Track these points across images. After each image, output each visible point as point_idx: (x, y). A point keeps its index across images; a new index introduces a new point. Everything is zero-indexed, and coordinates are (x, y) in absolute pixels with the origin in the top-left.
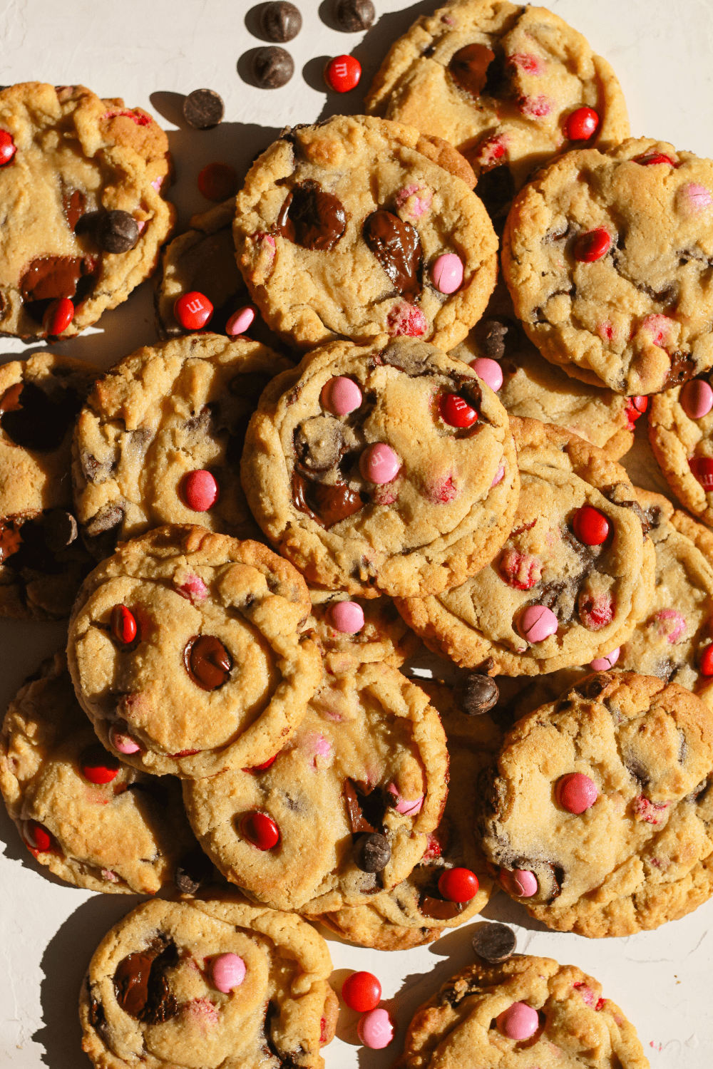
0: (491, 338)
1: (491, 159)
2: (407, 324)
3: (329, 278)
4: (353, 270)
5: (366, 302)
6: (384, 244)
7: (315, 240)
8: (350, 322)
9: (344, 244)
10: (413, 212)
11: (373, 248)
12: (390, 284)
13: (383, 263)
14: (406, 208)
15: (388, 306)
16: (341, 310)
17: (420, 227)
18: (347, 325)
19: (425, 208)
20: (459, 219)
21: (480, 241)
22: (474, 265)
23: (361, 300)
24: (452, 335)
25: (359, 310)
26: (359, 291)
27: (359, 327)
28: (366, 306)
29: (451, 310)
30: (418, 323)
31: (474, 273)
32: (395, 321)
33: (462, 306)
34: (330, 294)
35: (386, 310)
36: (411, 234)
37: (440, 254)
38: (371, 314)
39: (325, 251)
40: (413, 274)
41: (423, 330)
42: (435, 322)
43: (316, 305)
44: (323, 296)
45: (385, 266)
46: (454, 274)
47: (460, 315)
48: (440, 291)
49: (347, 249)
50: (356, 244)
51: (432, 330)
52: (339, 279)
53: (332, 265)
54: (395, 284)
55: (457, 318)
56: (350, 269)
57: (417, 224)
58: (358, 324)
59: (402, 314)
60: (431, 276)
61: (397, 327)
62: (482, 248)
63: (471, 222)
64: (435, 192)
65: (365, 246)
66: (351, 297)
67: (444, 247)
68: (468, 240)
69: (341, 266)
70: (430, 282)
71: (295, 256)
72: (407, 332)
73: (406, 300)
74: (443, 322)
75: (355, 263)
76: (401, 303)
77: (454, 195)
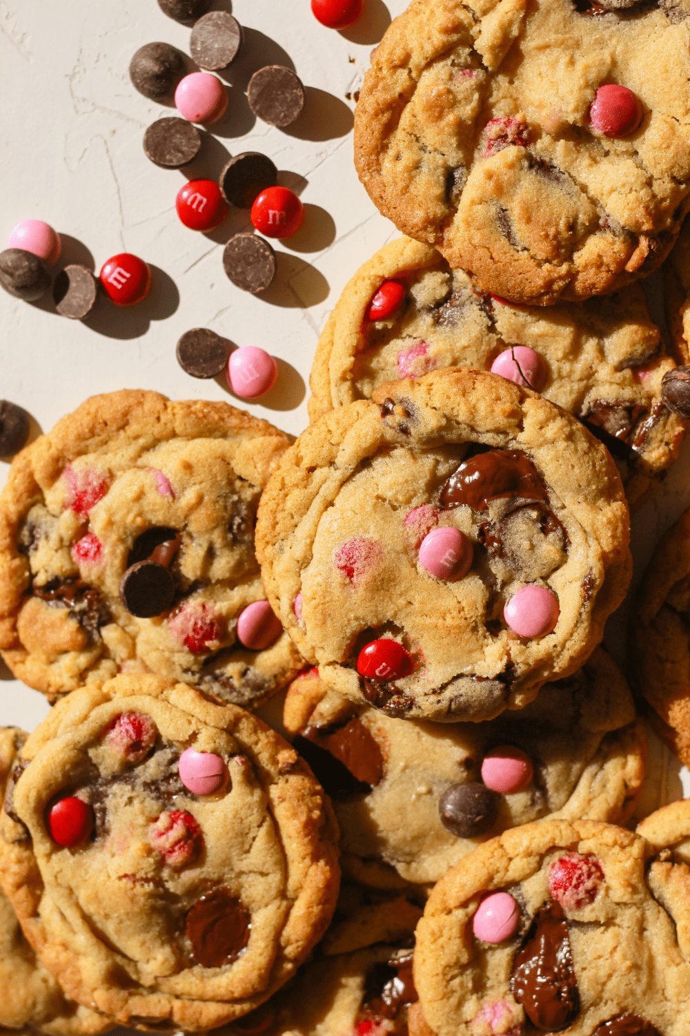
0: (478, 814)
1: (378, 1024)
2: (574, 882)
3: (644, 980)
4: (610, 976)
5: (612, 930)
6: (559, 991)
7: (639, 1032)
8: (643, 914)
9: (606, 1011)
10: (505, 1012)
11: (574, 993)
12: (573, 937)
13: (570, 969)
14: (512, 1021)
15: (587, 914)
16: (646, 933)
17: (504, 988)
18: (648, 913)
19: (488, 1010)
20: (453, 978)
21: (441, 941)
22: (459, 914)
23: (617, 935)
24: (525, 843)
25: (625, 924)
26: (615, 948)
27: (635, 904)
28: (614, 925)
29: (512, 874)
30: (560, 874)
31: (464, 905)
32: (587, 892)
33: (498, 872)
34: (651, 959)
35: (593, 910)
36: (519, 985)
37: (496, 946)
38: (613, 913)
39: (633, 1013)
40: (540, 937)
41: (558, 865)
42: (539, 867)
43: (674, 952)
44: (660, 961)
45: (569, 963)
46: (489, 913)
47: (505, 860)
48: (516, 901)
49: (606, 1003)
50: (592, 1005)
51: (547, 859)
52: (631, 974)
53: (632, 993)
54: (567, 935)
55: (511, 859)
56: (614, 980)
57: (505, 993)
58: (634, 908)
59: (576, 897)
60: (519, 925)
61: (589, 884)
62: (441, 931)
63: (440, 969)
64: (467, 1023)
65: (583, 998)
66: (628, 945)
67: (485, 951)
68: (453, 948)
69: (623, 987)
70: (524, 919)
71: (672, 1024)
72: (579, 872)
73: (561, 911)
74: (529, 863)
75: (604, 984)
76: (570, 910)
77: (447, 1009)
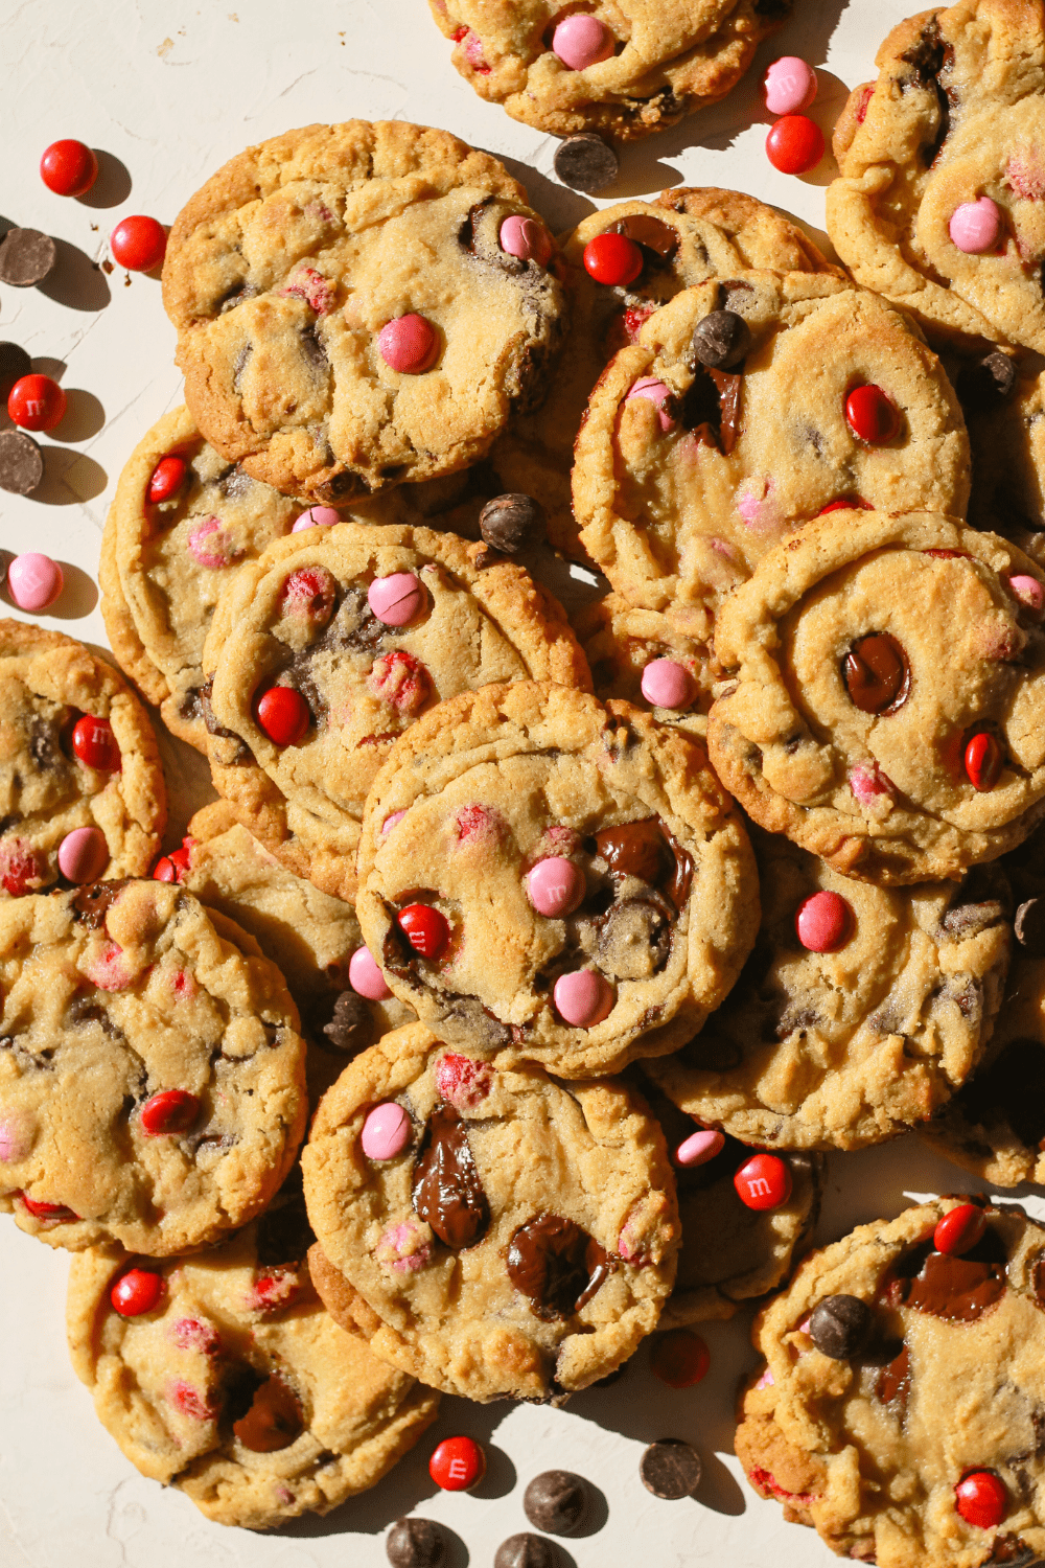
0: (351, 1024)
1: (279, 1280)
2: (463, 1076)
3: (556, 1172)
4: (518, 1174)
5: (513, 1123)
6: (464, 1198)
7: (561, 1232)
8: (545, 1102)
9: (521, 1215)
10: (410, 1233)
11: (481, 1198)
12: (471, 1139)
13: (473, 1173)
14: (418, 1240)
15: (483, 1110)
16: (553, 1123)
17: (406, 1209)
18: (549, 1099)
19: (391, 1233)
20: (347, 1204)
21: (328, 1165)
22: (345, 1133)
23: (519, 1128)
24: (404, 1043)
25: (527, 1116)
26: (519, 1142)
27: (533, 1091)
28: (515, 1118)
29: (396, 1079)
30: (448, 1073)
31: (348, 1122)
32: (479, 1085)
33: (379, 1079)
34: (561, 1150)
35: (488, 1104)
36: (422, 1202)
37: (389, 1163)
38: (512, 1105)
39: (550, 1212)
40: (437, 1144)
41: (443, 1062)
42: (424, 1068)
43: (584, 1138)
44: (571, 1149)
45: (471, 1167)
46: (377, 1129)
47: (385, 1068)
48: (404, 1109)
49: (519, 1206)
50: (504, 1210)
51: (431, 1058)
52: (542, 1167)
53: (546, 1189)
54: (465, 1137)
55: (392, 1064)
56: (523, 1177)
57: (409, 1214)
58: (534, 1096)
59: (466, 1092)
60: (410, 1135)
61: (479, 1076)
62: (327, 1154)
63: (332, 1196)
64: (371, 1252)
65: (492, 1204)
66: (532, 1136)
67: (380, 1171)
68: (343, 1171)
69: (534, 1185)
70: (415, 1126)
71: (596, 1219)
72: (467, 1064)
73: (455, 1111)
74: (412, 1065)
75: (513, 1184)
76: (464, 1109)
77: (346, 1240)
